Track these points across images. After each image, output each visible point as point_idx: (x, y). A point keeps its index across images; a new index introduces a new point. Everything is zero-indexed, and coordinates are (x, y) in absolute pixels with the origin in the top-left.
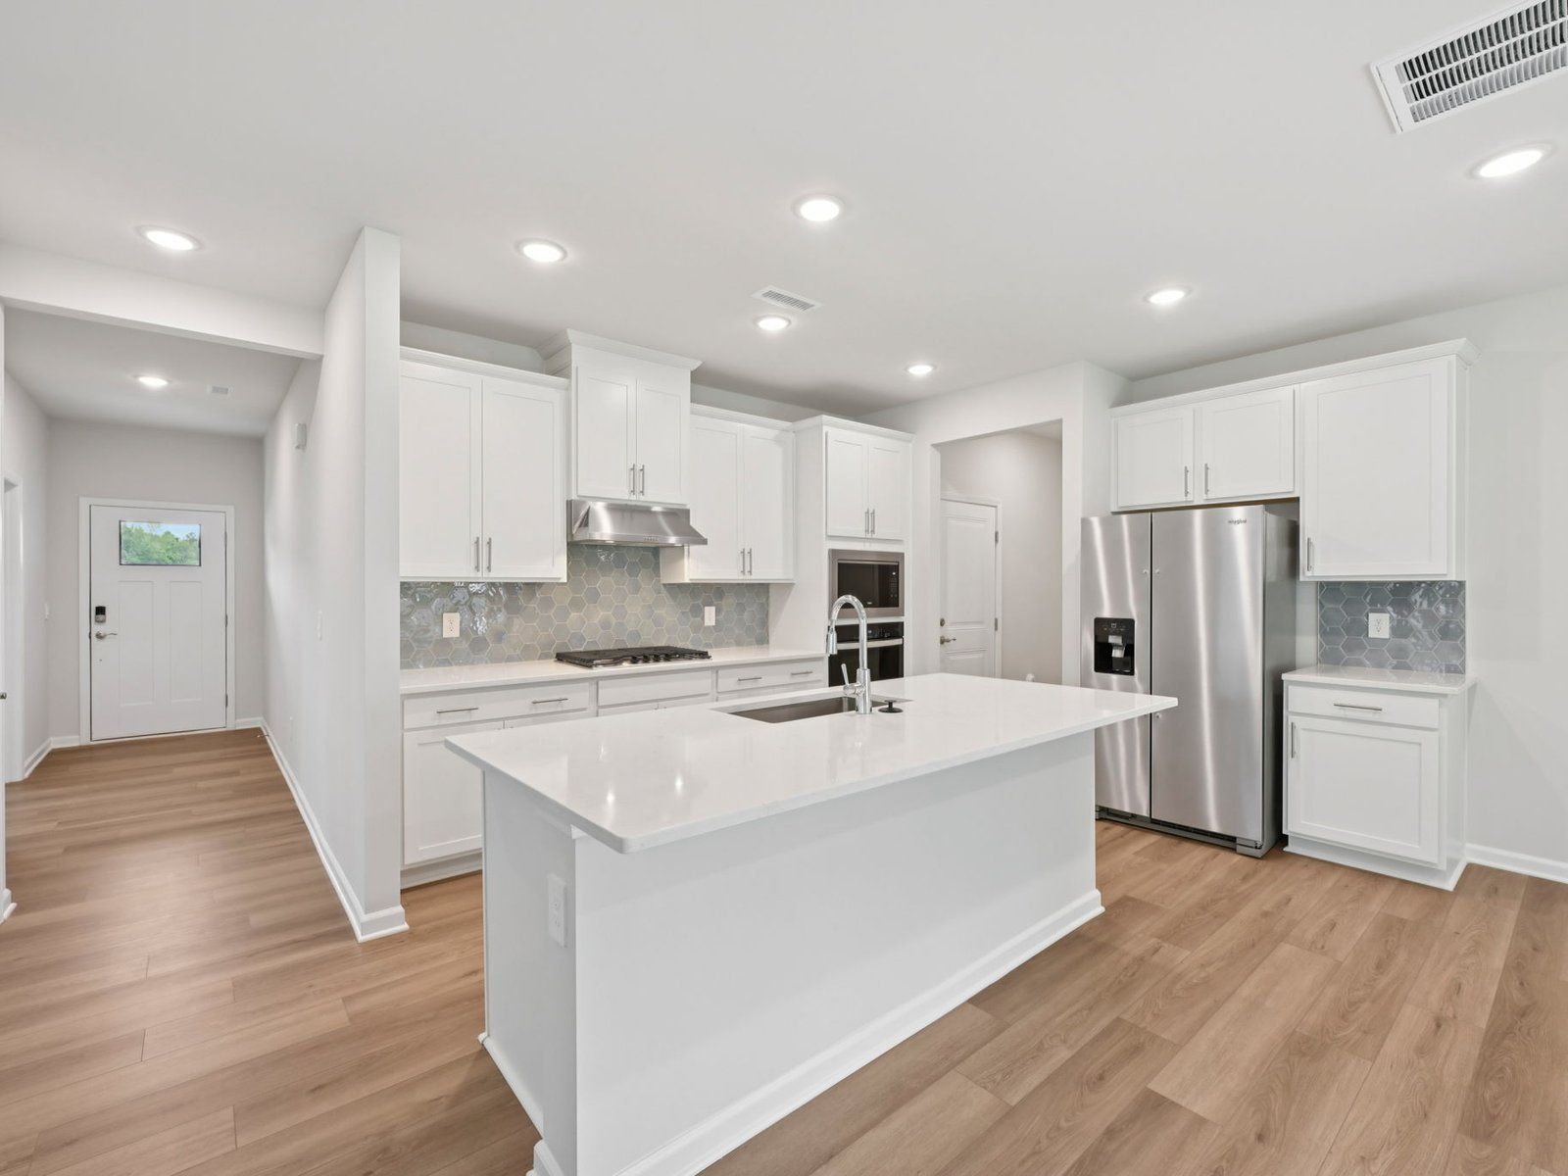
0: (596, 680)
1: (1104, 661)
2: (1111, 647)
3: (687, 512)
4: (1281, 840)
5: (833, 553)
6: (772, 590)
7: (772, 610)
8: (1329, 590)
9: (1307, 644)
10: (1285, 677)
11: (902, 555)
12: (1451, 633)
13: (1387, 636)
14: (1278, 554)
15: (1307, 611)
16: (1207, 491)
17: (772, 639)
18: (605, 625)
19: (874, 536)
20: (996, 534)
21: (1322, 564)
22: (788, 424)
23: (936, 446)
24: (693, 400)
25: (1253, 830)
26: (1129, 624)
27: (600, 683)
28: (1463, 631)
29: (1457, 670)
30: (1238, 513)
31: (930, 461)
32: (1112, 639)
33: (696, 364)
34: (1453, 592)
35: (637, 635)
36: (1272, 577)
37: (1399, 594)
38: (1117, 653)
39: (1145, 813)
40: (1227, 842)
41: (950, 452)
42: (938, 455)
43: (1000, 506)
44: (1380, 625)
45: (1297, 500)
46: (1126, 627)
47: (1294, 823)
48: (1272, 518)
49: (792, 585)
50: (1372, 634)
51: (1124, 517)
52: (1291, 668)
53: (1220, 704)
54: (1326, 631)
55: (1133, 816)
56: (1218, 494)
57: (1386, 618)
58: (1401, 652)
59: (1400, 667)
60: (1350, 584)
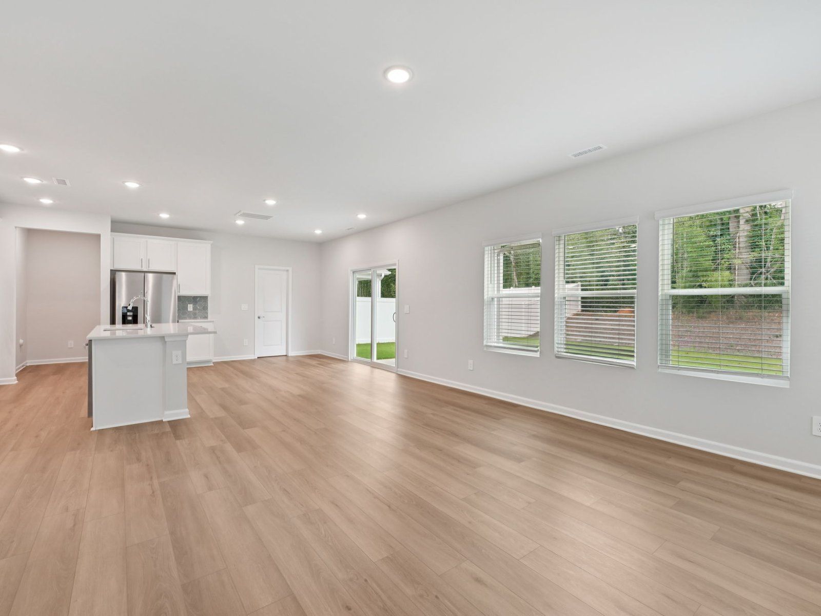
2: (127, 316)
12: (205, 308)
13: (192, 310)
16: (149, 267)
28: (208, 308)
29: (206, 317)
32: (128, 313)
34: (205, 298)
37: (195, 299)
38: (130, 318)
44: (190, 307)
45: (175, 273)
46: (135, 309)
50: (189, 310)
56: (153, 268)
57: (192, 305)
58: (195, 314)
59: (195, 318)
60: (182, 296)
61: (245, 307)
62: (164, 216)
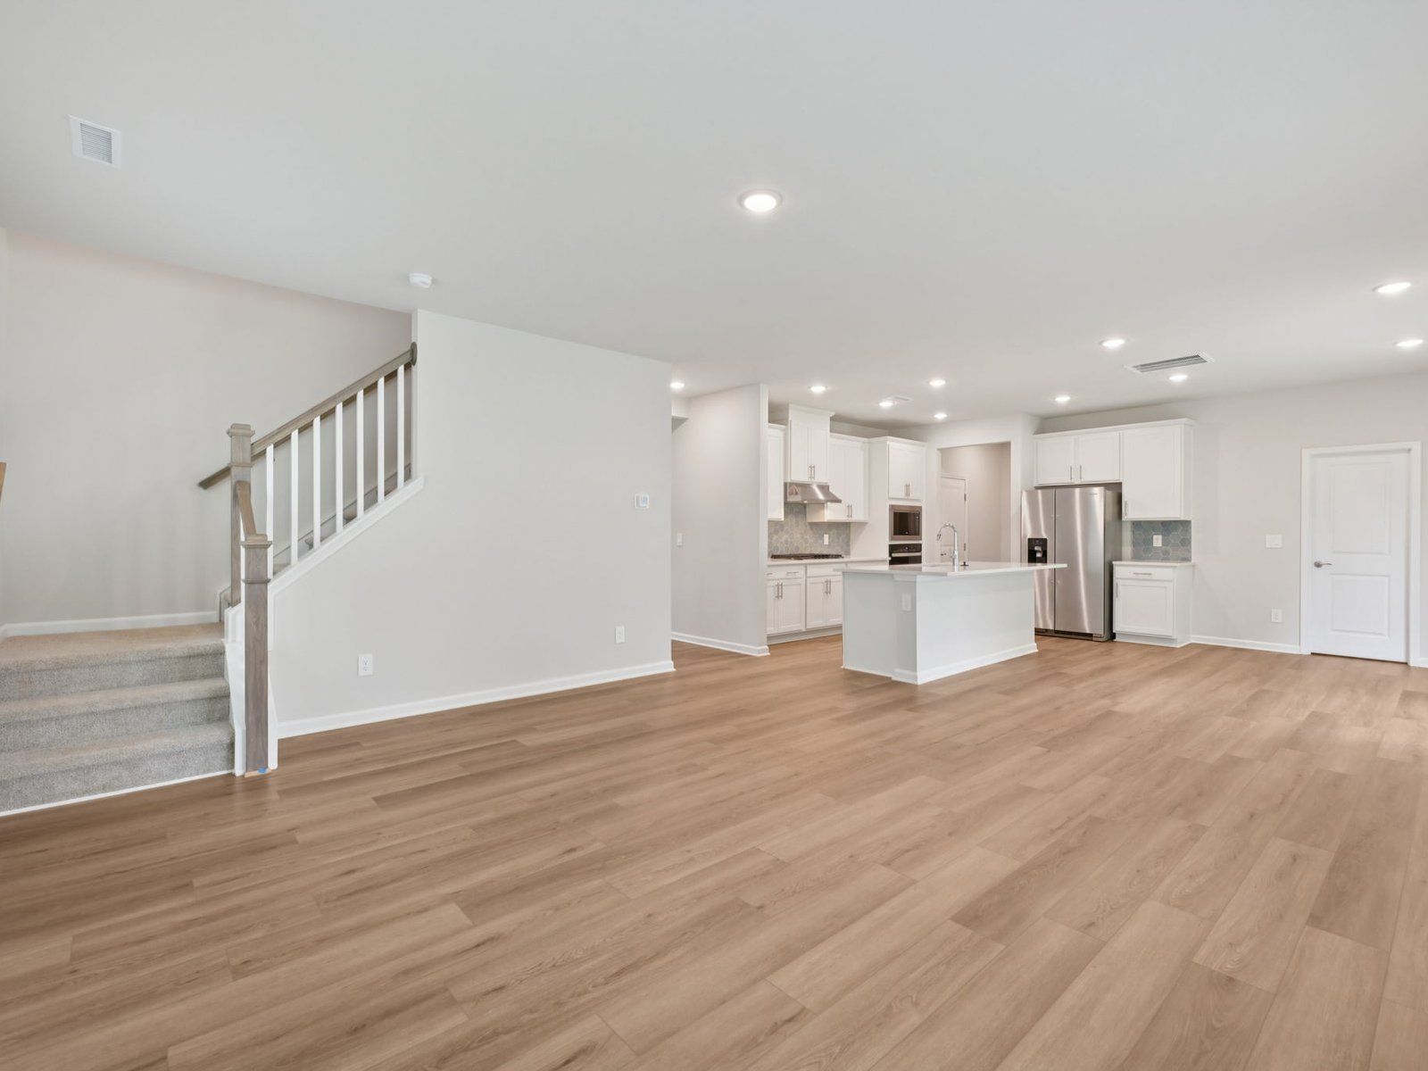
0: (806, 565)
1: (1032, 558)
2: (1035, 552)
3: (828, 487)
4: (1113, 636)
5: (892, 507)
6: (852, 525)
7: (852, 537)
8: (1137, 525)
9: (1127, 549)
10: (1114, 563)
11: (920, 508)
12: (1186, 542)
13: (1160, 545)
14: (1112, 508)
15: (1127, 535)
16: (1081, 478)
17: (852, 553)
18: (787, 542)
19: (910, 497)
20: (965, 496)
21: (1131, 513)
22: (866, 439)
23: (939, 449)
24: (831, 431)
25: (1100, 630)
26: (1044, 541)
27: (808, 567)
28: (1190, 542)
29: (1188, 559)
30: (1096, 490)
31: (935, 458)
32: (1036, 548)
33: (833, 414)
34: (1186, 524)
35: (798, 548)
36: (1109, 518)
37: (1167, 527)
38: (1039, 555)
39: (1051, 627)
40: (1089, 636)
41: (945, 453)
42: (940, 455)
43: (967, 480)
44: (1158, 541)
45: (1121, 483)
46: (1043, 542)
47: (1118, 627)
48: (1109, 493)
49: (866, 523)
50: (1155, 545)
51: (1039, 491)
52: (1120, 559)
53: (1087, 574)
54: (1135, 544)
55: (1047, 630)
56: (1087, 479)
57: (1160, 537)
58: (1166, 553)
59: (1166, 559)
60: (1145, 522)
61: (1274, 541)
62: (1063, 400)
